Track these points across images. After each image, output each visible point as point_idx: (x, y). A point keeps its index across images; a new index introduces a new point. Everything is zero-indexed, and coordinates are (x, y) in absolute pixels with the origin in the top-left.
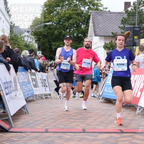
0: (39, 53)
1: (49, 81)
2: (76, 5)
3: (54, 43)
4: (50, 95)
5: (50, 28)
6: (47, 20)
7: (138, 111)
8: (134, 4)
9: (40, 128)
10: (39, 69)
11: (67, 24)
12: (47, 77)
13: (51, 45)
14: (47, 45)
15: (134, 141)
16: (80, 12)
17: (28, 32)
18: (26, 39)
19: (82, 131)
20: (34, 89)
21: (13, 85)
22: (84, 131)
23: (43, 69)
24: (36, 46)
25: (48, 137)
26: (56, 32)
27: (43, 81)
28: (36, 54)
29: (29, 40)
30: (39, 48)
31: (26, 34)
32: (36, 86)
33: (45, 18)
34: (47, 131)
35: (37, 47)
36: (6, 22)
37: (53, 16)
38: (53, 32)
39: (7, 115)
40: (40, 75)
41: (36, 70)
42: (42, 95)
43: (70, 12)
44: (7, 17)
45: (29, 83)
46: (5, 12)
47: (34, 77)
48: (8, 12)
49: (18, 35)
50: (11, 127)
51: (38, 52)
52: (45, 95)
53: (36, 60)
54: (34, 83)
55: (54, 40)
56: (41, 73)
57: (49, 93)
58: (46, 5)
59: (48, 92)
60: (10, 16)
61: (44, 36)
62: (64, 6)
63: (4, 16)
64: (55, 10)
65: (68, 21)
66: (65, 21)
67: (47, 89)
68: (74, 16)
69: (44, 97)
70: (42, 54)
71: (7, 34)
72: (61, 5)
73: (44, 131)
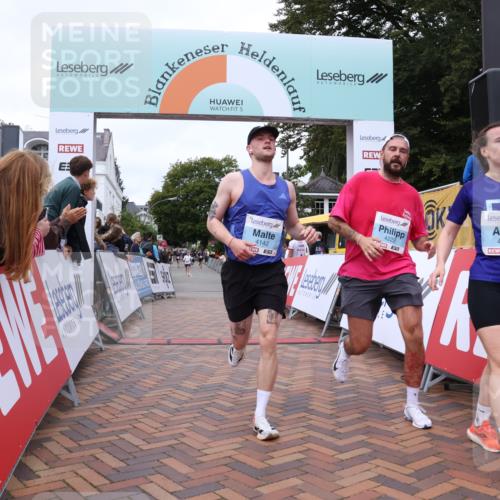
0: (160, 238)
1: (173, 275)
2: (208, 176)
3: (180, 225)
4: (173, 293)
5: (174, 204)
6: (170, 194)
7: (291, 315)
8: (283, 175)
9: (160, 338)
10: (158, 259)
11: (197, 199)
12: (170, 268)
13: (175, 227)
14: (170, 227)
15: (286, 354)
16: (213, 184)
17: (145, 210)
18: (142, 219)
19: (216, 342)
20: (152, 285)
21: (124, 280)
22: (220, 343)
23: (164, 259)
24: (155, 227)
25: (171, 351)
26: (182, 210)
27: (165, 275)
28: (154, 239)
29: (147, 220)
30: (159, 230)
31: (143, 212)
32: (154, 281)
33: (168, 192)
34: (169, 343)
35: (156, 229)
36: (116, 198)
37: (178, 190)
38: (179, 211)
39: (116, 322)
40: (160, 267)
41: (155, 260)
42: (163, 293)
43: (201, 184)
44: (119, 191)
45: (146, 277)
46: (116, 184)
47: (152, 269)
48: (120, 184)
49: (133, 214)
50: (121, 337)
51: (158, 236)
52: (167, 294)
53: (155, 247)
54: (152, 277)
55: (179, 221)
56: (162, 264)
57: (173, 290)
58: (170, 176)
59: (171, 289)
60: (122, 189)
61: (166, 215)
62: (193, 176)
63: (115, 189)
64: (182, 182)
65: (198, 195)
66: (194, 195)
67: (170, 285)
68: (206, 189)
69: (165, 297)
70: (164, 238)
71: (118, 213)
72: (189, 174)
73: (165, 341)
